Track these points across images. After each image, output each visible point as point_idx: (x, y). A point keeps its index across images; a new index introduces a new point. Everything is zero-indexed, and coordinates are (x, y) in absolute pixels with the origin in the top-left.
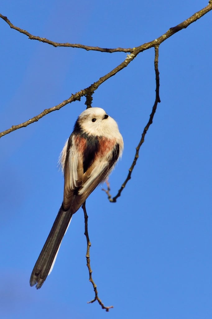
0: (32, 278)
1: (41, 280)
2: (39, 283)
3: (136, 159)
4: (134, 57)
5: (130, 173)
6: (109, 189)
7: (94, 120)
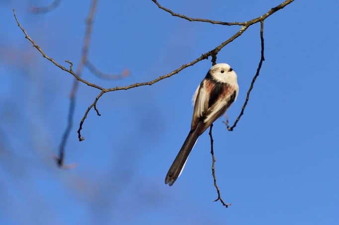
0: (166, 178)
1: (173, 180)
2: (172, 182)
3: (247, 100)
4: (246, 29)
5: (243, 110)
6: (227, 121)
7: (222, 72)
